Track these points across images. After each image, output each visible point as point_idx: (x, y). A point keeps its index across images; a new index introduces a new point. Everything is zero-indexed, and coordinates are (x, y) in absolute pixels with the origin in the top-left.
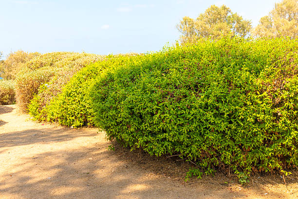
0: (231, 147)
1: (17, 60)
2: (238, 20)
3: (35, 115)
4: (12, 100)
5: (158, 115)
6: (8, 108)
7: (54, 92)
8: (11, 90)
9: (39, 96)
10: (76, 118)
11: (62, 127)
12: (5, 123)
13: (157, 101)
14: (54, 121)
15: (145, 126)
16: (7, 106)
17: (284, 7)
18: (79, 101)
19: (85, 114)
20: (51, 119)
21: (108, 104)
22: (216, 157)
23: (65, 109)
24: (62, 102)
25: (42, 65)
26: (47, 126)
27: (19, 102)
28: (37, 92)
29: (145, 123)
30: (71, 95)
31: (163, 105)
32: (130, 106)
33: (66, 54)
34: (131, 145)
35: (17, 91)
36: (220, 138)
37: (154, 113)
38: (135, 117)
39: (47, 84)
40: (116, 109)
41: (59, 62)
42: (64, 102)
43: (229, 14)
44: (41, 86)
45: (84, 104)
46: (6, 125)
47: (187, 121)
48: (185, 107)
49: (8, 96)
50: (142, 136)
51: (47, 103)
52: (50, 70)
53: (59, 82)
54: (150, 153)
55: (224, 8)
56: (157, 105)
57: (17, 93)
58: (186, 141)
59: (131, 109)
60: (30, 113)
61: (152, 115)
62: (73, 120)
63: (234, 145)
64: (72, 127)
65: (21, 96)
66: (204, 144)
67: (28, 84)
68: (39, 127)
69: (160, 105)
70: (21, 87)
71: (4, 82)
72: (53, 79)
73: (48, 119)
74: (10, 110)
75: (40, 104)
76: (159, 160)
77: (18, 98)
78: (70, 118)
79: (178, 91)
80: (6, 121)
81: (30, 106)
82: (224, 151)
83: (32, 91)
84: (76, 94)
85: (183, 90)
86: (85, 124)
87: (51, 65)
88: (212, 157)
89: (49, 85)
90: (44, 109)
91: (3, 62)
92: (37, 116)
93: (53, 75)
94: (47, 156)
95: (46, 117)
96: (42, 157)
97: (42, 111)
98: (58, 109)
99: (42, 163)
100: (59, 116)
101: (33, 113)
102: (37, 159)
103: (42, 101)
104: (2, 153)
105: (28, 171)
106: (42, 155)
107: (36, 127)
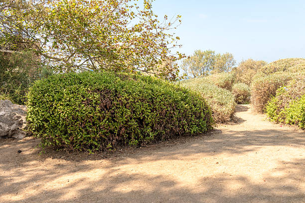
3: (272, 116)
6: (244, 107)
7: (294, 96)
8: (245, 91)
9: (277, 99)
11: (303, 131)
12: (244, 121)
14: (293, 123)
16: (242, 105)
20: (290, 121)
25: (275, 70)
26: (286, 128)
28: (274, 95)
33: (298, 60)
39: (285, 88)
41: (292, 67)
44: (279, 89)
46: (245, 123)
49: (242, 96)
51: (286, 105)
52: (286, 74)
53: (298, 86)
60: (267, 114)
65: (257, 97)
67: (265, 87)
68: (278, 127)
70: (258, 89)
72: (291, 83)
73: (287, 122)
74: (246, 109)
75: (278, 106)
80: (244, 119)
81: (268, 108)
83: (269, 94)
87: (284, 70)
89: (287, 89)
90: (283, 111)
91: (236, 68)
92: (275, 118)
93: (290, 79)
94: (298, 164)
95: (284, 119)
96: (292, 163)
97: (281, 113)
98: (299, 111)
99: (294, 170)
100: (301, 119)
101: (270, 114)
102: (287, 165)
103: (280, 103)
104: (249, 152)
105: (281, 179)
106: (292, 161)
107: (275, 128)
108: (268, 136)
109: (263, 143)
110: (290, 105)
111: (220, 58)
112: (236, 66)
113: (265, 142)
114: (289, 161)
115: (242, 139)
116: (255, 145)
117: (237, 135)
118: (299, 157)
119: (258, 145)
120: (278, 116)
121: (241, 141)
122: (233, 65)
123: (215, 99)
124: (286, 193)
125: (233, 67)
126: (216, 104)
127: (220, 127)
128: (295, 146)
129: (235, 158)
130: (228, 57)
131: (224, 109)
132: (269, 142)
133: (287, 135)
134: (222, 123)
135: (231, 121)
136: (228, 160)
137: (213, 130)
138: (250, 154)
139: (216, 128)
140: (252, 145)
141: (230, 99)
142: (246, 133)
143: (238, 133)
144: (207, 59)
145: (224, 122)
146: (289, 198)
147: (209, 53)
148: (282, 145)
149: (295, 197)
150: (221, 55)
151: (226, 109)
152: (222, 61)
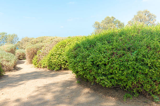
0: (150, 82)
1: (25, 41)
2: (119, 22)
3: (35, 64)
4: (24, 58)
5: (109, 65)
6: (22, 62)
7: (44, 54)
8: (23, 53)
9: (37, 56)
10: (56, 66)
11: (49, 70)
13: (108, 57)
14: (45, 67)
15: (101, 71)
16: (22, 60)
17: (138, 17)
18: (57, 58)
19: (60, 64)
20: (43, 66)
21: (78, 60)
22: (140, 87)
23: (51, 62)
24: (49, 58)
25: (37, 42)
26: (42, 70)
27: (28, 59)
28: (36, 54)
29: (101, 70)
30: (54, 55)
31: (112, 59)
32: (92, 60)
33: (47, 37)
34: (91, 81)
35: (26, 54)
36: (144, 77)
37: (107, 64)
38: (94, 66)
39: (40, 50)
40: (83, 62)
41: (45, 41)
42: (50, 59)
43: (115, 20)
44: (38, 51)
45: (60, 59)
46: (22, 69)
47: (126, 68)
48: (125, 60)
49: (22, 56)
50: (99, 76)
51: (41, 59)
52: (41, 44)
53: (47, 49)
54: (103, 85)
55: (113, 18)
56: (108, 60)
57: (26, 55)
58: (125, 79)
59: (93, 62)
60: (33, 64)
61: (105, 65)
62: (55, 67)
63: (151, 81)
64: (54, 70)
65: (28, 56)
66: (134, 80)
67: (32, 50)
68: (38, 70)
69: (110, 59)
70: (28, 52)
71: (20, 50)
72: (43, 48)
73: (42, 67)
74: (23, 62)
75: (38, 59)
76: (105, 88)
77: (27, 57)
78: (53, 66)
79: (119, 52)
80: (22, 68)
81: (33, 61)
82: (146, 84)
83: (34, 54)
84: (56, 55)
85: (122, 51)
86: (60, 69)
87: (41, 42)
88: (138, 87)
89: (42, 51)
90: (40, 62)
91: (19, 42)
92: (37, 65)
93: (43, 46)
94: (45, 87)
95: (41, 65)
96: (42, 87)
97: (39, 63)
98: (47, 61)
99: (43, 90)
100: (48, 65)
101: (34, 64)
102: (40, 88)
103: (39, 58)
104: (21, 85)
105: (36, 96)
106: (42, 86)
107: (36, 71)
108: (33, 75)
109: (29, 79)
110: (43, 59)
111: (11, 36)
112: (20, 40)
113: (31, 78)
114: (41, 86)
115: (19, 78)
116: (25, 80)
117: (16, 77)
118: (46, 83)
119: (26, 80)
120: (38, 65)
121: (18, 80)
122: (18, 40)
123: (4, 59)
124: (38, 102)
125: (18, 41)
126: (5, 62)
127: (7, 73)
128: (45, 78)
129: (13, 89)
130: (14, 36)
131: (10, 64)
132: (33, 78)
133: (42, 73)
134: (9, 71)
135: (14, 70)
136: (9, 91)
137: (3, 76)
138: (22, 86)
139: (5, 74)
140: (24, 81)
141: (13, 58)
142: (21, 75)
143: (17, 75)
144: (3, 37)
145: (10, 70)
146: (39, 104)
147: (4, 33)
148: (38, 79)
149: (42, 104)
150: (11, 35)
151: (11, 64)
152: (11, 38)
